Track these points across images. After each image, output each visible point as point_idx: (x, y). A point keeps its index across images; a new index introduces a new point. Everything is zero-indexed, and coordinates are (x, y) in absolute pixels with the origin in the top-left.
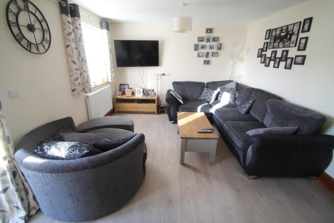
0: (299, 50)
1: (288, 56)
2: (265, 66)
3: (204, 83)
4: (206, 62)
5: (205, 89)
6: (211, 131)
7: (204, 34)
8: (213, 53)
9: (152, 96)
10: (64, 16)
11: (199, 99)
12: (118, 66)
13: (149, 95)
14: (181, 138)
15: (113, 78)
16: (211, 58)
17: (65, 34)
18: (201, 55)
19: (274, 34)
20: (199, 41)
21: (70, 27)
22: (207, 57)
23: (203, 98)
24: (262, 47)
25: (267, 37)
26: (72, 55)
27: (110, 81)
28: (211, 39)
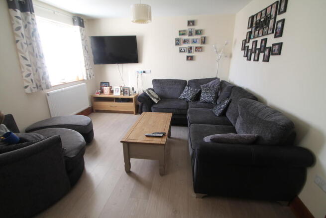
0: (276, 37)
1: (267, 46)
2: (247, 60)
3: (186, 81)
4: (189, 58)
5: (187, 87)
6: (162, 135)
7: (185, 27)
8: (196, 48)
9: (130, 95)
10: (11, 11)
11: (179, 98)
12: (95, 64)
13: (127, 94)
14: (121, 142)
15: (89, 76)
16: (194, 54)
17: (14, 29)
18: (183, 50)
19: (255, 21)
20: (180, 35)
21: (18, 22)
22: (189, 52)
23: (183, 97)
24: (245, 39)
25: (249, 26)
26: (22, 50)
27: (85, 79)
28: (194, 33)
